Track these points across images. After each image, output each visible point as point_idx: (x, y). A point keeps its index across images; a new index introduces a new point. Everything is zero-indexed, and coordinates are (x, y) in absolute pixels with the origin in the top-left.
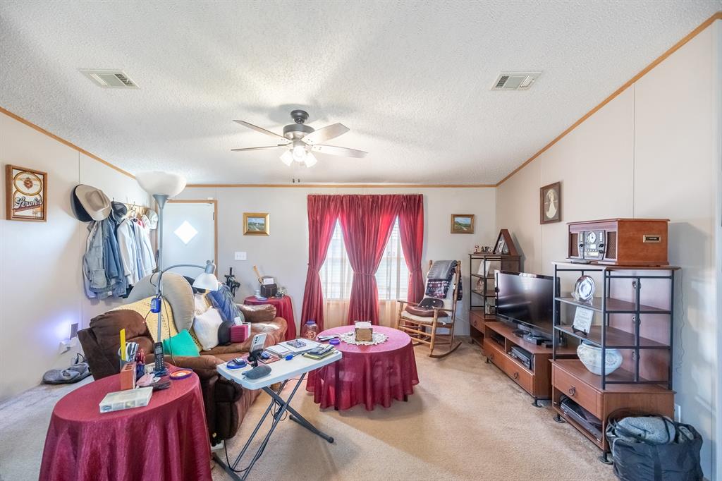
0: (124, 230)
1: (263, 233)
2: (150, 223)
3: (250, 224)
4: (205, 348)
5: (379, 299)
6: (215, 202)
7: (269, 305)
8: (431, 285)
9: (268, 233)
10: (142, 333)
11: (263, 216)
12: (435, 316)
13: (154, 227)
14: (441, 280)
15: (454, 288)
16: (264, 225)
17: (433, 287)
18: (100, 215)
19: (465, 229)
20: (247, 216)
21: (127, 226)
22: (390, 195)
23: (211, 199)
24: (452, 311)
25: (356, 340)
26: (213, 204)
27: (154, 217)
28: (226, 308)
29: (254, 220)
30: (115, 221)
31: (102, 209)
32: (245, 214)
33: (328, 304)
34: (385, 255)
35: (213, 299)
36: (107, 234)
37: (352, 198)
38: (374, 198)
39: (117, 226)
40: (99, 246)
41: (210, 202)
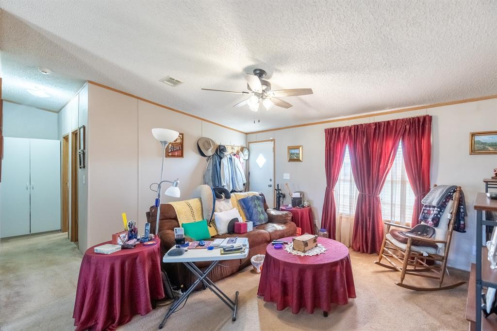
0: (225, 161)
1: (298, 160)
2: (244, 156)
3: (291, 154)
4: (219, 234)
5: (383, 218)
6: (273, 140)
7: (286, 212)
8: (426, 211)
9: (301, 159)
10: (173, 217)
11: (297, 148)
12: (409, 244)
13: (247, 158)
14: (434, 207)
15: (449, 217)
16: (299, 154)
17: (427, 213)
18: (210, 152)
19: (490, 149)
20: (290, 148)
21: (226, 158)
22: (393, 120)
23: (271, 138)
24: (445, 243)
25: (294, 249)
26: (273, 142)
27: (246, 152)
28: (251, 210)
29: (293, 151)
30: (219, 156)
31: (211, 149)
32: (288, 147)
33: (341, 217)
34: (389, 178)
35: (242, 204)
36: (214, 163)
37: (357, 127)
38: (378, 125)
39: (221, 158)
40: (210, 170)
41: (271, 140)
